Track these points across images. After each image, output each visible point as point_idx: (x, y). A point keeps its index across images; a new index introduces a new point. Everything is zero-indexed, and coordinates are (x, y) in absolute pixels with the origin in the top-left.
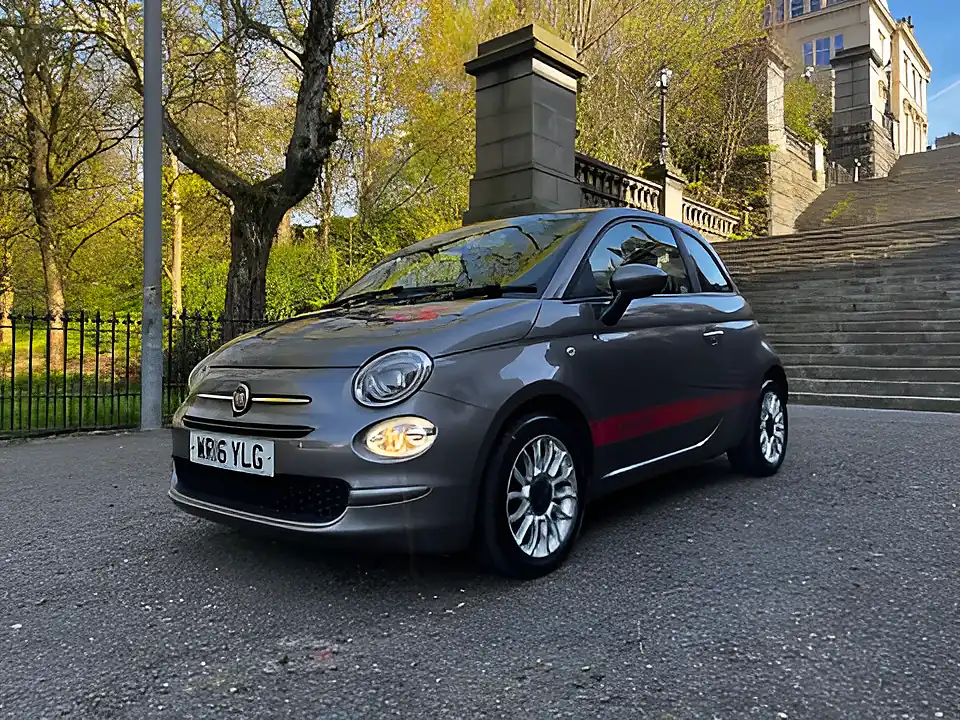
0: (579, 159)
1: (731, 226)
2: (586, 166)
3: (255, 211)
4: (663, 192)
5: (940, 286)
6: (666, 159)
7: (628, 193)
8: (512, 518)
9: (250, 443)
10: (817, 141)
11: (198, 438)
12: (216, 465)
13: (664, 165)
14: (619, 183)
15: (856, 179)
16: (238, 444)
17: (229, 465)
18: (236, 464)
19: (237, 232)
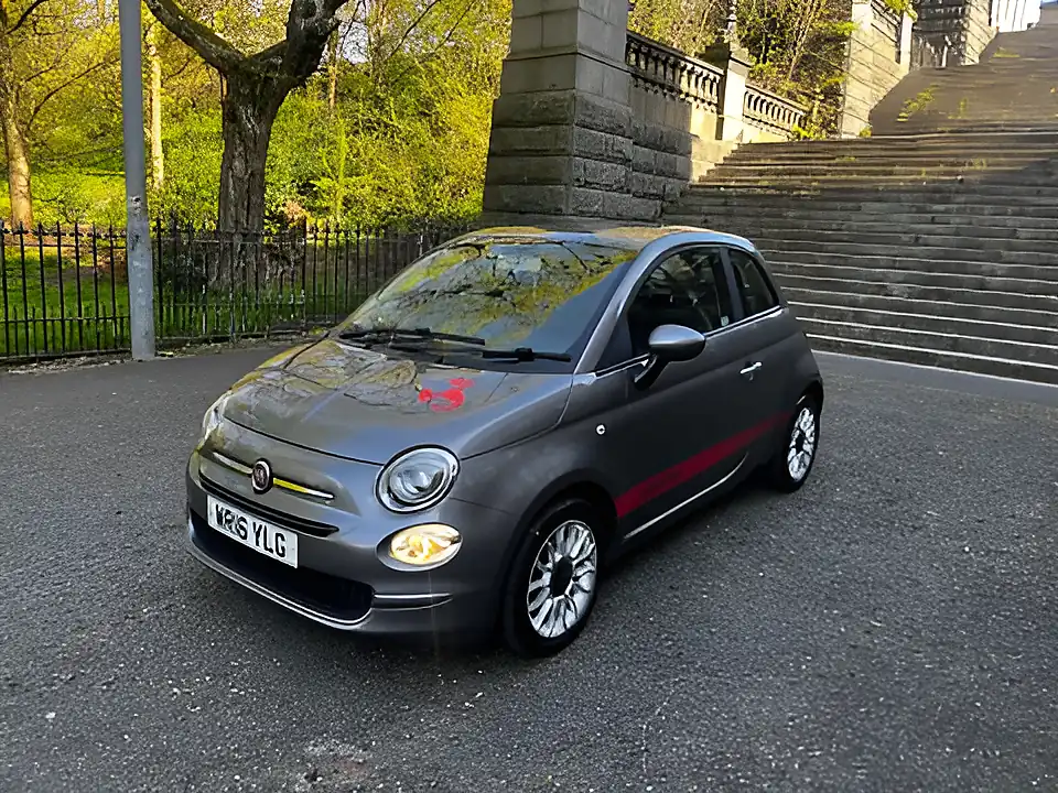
0: (631, 38)
1: (798, 116)
2: (639, 46)
3: (253, 90)
4: (724, 77)
5: (1011, 221)
6: (732, 37)
7: (684, 80)
8: (531, 608)
9: (272, 530)
10: (905, 14)
11: (217, 507)
12: (237, 538)
13: (729, 44)
14: (675, 66)
15: (944, 64)
16: (261, 527)
17: (250, 542)
18: (257, 544)
19: (231, 117)
